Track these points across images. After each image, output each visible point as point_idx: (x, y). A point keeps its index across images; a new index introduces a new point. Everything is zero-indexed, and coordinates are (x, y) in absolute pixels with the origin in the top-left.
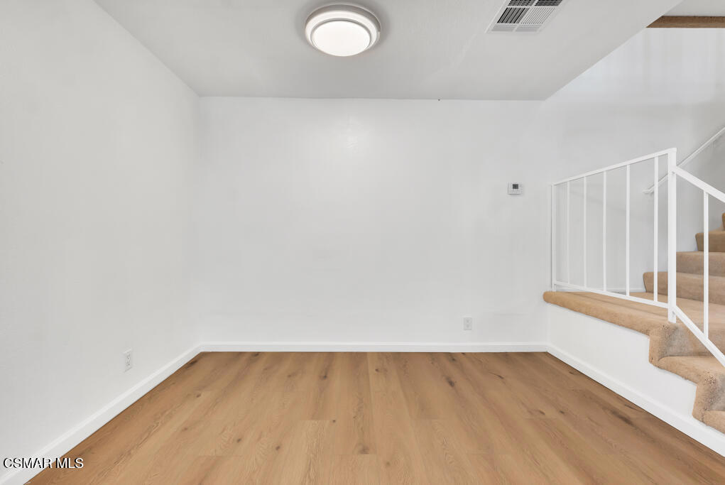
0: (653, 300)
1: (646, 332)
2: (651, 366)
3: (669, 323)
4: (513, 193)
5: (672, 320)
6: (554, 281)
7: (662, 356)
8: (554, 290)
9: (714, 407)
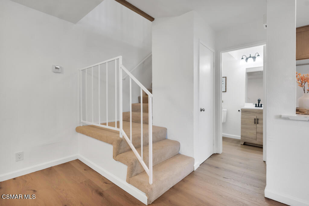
0: (115, 127)
1: (112, 144)
2: (113, 159)
3: (120, 138)
4: (55, 71)
5: (121, 136)
6: (82, 121)
7: (117, 155)
8: (81, 125)
9: (133, 175)
